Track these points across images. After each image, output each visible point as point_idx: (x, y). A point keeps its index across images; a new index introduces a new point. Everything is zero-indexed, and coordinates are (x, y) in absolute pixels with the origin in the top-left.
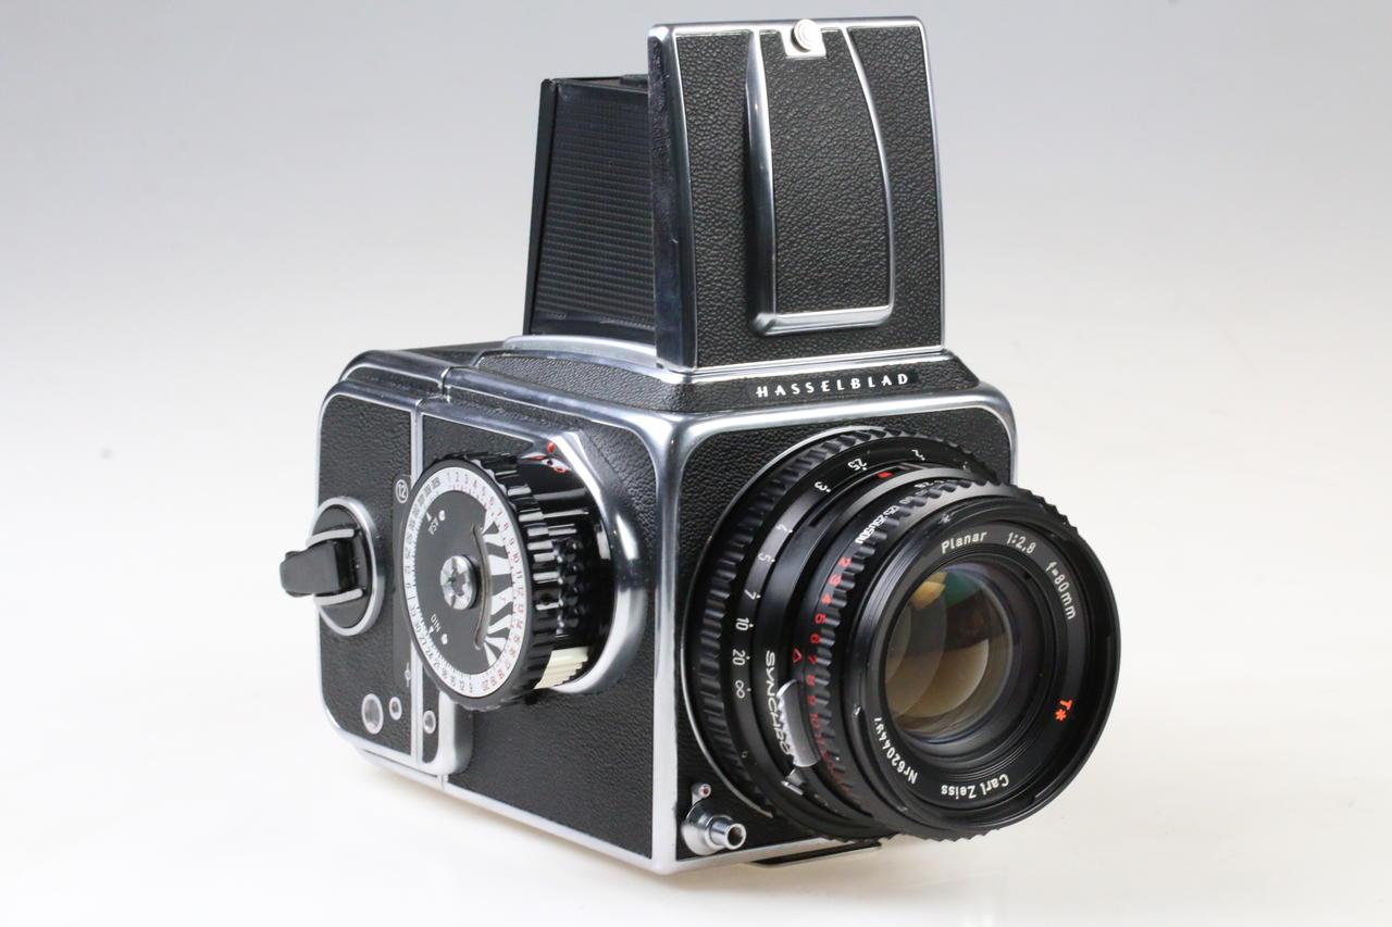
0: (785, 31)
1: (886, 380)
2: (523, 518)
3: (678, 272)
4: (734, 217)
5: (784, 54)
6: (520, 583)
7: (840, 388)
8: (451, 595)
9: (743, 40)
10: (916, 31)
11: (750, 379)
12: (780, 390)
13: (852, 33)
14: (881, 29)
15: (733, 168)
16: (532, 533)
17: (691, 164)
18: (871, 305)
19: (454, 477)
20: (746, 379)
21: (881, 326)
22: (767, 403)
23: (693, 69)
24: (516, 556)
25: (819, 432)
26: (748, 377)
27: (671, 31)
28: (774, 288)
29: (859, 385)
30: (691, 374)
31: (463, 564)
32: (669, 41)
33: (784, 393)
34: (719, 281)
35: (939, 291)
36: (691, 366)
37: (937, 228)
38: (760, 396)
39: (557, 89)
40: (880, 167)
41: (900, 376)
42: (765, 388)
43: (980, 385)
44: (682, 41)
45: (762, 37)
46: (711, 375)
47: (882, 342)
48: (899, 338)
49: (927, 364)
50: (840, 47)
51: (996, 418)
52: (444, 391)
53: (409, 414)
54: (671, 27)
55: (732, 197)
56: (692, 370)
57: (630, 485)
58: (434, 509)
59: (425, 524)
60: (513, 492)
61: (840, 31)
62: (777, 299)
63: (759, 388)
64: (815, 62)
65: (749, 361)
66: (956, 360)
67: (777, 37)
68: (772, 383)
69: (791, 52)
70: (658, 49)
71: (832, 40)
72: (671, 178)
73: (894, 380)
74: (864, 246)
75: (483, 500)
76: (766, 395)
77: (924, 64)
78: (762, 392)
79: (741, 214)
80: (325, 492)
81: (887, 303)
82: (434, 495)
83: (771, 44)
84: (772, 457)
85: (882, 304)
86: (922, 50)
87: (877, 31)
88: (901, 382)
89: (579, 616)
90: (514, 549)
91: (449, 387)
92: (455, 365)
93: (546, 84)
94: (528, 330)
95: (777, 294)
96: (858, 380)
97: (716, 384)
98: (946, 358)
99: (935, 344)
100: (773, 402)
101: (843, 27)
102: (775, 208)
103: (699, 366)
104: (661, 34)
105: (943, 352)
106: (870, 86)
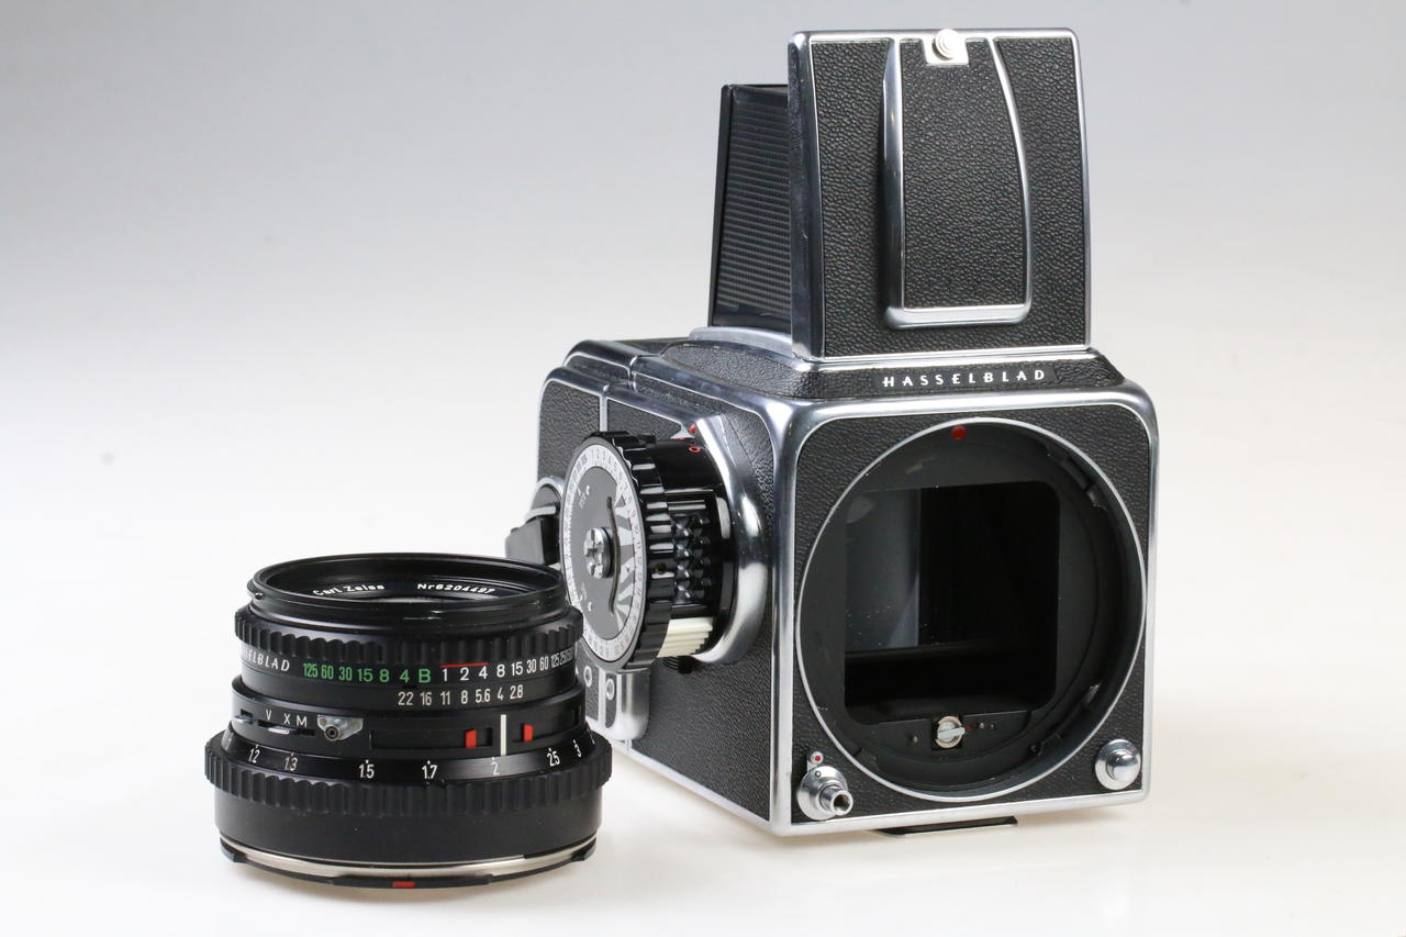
0: (927, 40)
1: (1022, 376)
2: (644, 492)
3: (808, 266)
4: (866, 217)
5: (925, 62)
6: (640, 552)
7: (971, 381)
8: (591, 564)
9: (881, 49)
10: (1068, 42)
11: (879, 369)
12: (908, 381)
13: (999, 44)
14: (1030, 40)
15: (866, 168)
16: (651, 506)
17: (822, 163)
18: (1006, 303)
19: (595, 453)
20: (874, 369)
21: (1021, 323)
22: (893, 393)
23: (828, 74)
24: (636, 528)
25: (944, 422)
26: (877, 367)
27: (808, 38)
28: (903, 283)
29: (992, 380)
30: (820, 363)
31: (600, 536)
32: (806, 48)
33: (911, 384)
34: (849, 275)
35: (1084, 292)
36: (819, 355)
37: (1083, 232)
38: (886, 385)
39: (732, 94)
40: (1019, 171)
41: (1037, 372)
42: (892, 378)
43: (1124, 384)
44: (818, 48)
45: (902, 47)
46: (836, 364)
47: (1022, 339)
48: (1039, 336)
49: (1068, 363)
50: (985, 56)
51: (1134, 415)
52: (631, 378)
53: (597, 398)
54: (808, 34)
55: (864, 195)
56: (821, 359)
57: (756, 467)
58: (582, 485)
59: (577, 498)
60: (638, 467)
61: (986, 41)
62: (906, 295)
63: (886, 379)
64: (955, 69)
65: (878, 352)
66: (1102, 360)
67: (919, 46)
68: (899, 374)
69: (932, 59)
70: (795, 55)
71: (977, 50)
72: (803, 177)
73: (1030, 375)
74: (999, 246)
75: (615, 476)
76: (892, 385)
77: (1074, 74)
78: (888, 382)
79: (873, 213)
80: (542, 473)
81: (1023, 301)
82: (582, 471)
83: (912, 52)
84: (894, 444)
85: (1018, 303)
86: (1073, 60)
87: (1026, 42)
88: (1036, 378)
89: (706, 588)
90: (636, 521)
91: (635, 374)
92: (643, 353)
93: (725, 89)
94: (712, 323)
95: (906, 290)
96: (991, 375)
97: (841, 372)
98: (1091, 357)
99: (1079, 343)
100: (899, 392)
101: (991, 37)
102: (905, 206)
103: (827, 355)
104: (799, 41)
105: (1089, 351)
106: (1015, 95)
